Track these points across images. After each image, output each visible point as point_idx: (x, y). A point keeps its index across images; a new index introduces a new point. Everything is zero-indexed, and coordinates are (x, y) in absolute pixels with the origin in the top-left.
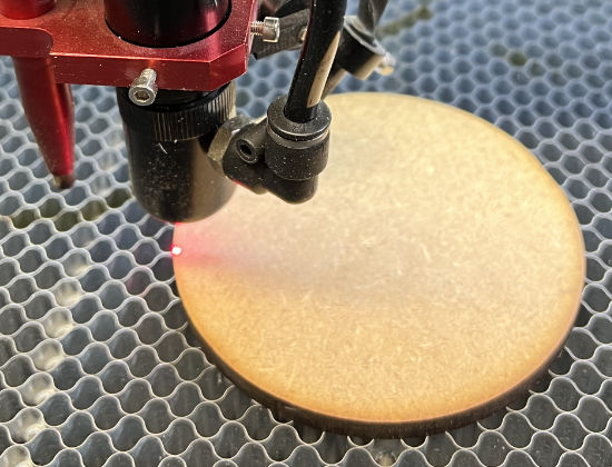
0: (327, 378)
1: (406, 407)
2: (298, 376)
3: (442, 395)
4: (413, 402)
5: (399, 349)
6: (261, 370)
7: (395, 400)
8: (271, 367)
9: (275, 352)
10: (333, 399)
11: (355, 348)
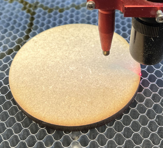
0: (56, 113)
4: (84, 119)
5: (80, 102)
7: (78, 119)
11: (66, 102)
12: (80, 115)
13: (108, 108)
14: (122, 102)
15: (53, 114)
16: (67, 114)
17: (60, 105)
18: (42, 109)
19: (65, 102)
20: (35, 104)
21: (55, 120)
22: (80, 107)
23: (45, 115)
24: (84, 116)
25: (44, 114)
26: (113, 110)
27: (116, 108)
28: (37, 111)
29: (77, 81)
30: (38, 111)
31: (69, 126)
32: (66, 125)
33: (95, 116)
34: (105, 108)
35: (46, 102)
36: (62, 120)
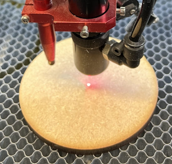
0: (68, 135)
1: (94, 144)
2: (59, 135)
3: (107, 139)
4: (97, 142)
5: (93, 124)
6: (47, 133)
8: (50, 132)
9: (51, 127)
10: (70, 142)
16: (80, 137)
17: (72, 127)
18: (54, 131)
20: (47, 124)
21: (67, 142)
22: (93, 129)
25: (56, 136)
27: (130, 131)
35: (58, 124)
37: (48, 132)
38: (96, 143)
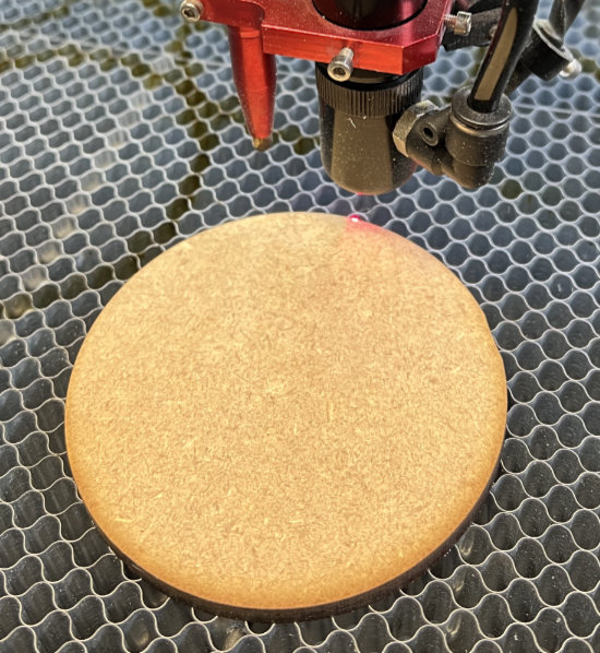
0: (180, 541)
1: (253, 590)
2: (153, 534)
3: (294, 584)
4: (261, 586)
5: (266, 521)
6: (118, 519)
7: (243, 580)
8: (129, 518)
9: (137, 501)
10: (180, 567)
11: (221, 511)
12: (255, 568)
13: (352, 565)
14: (401, 554)
15: (172, 544)
16: (214, 556)
17: (199, 515)
18: (141, 517)
19: (217, 509)
20: (125, 491)
21: (171, 566)
22: (261, 538)
23: (145, 540)
24: (266, 577)
25: (144, 536)
26: (364, 575)
27: (375, 571)
28: (124, 520)
29: (279, 439)
30: (129, 521)
31: (208, 599)
32: (201, 593)
33: (300, 582)
34: (340, 561)
35: (160, 496)
36: (193, 572)
37: (121, 517)
38: (256, 589)
